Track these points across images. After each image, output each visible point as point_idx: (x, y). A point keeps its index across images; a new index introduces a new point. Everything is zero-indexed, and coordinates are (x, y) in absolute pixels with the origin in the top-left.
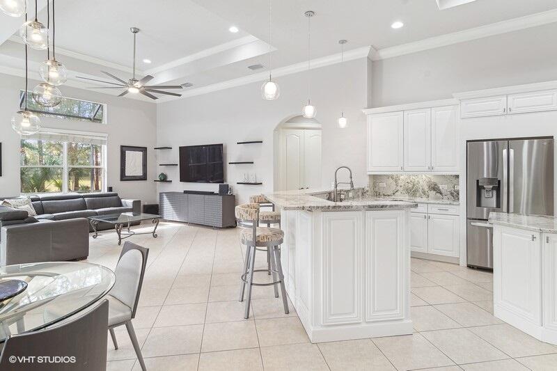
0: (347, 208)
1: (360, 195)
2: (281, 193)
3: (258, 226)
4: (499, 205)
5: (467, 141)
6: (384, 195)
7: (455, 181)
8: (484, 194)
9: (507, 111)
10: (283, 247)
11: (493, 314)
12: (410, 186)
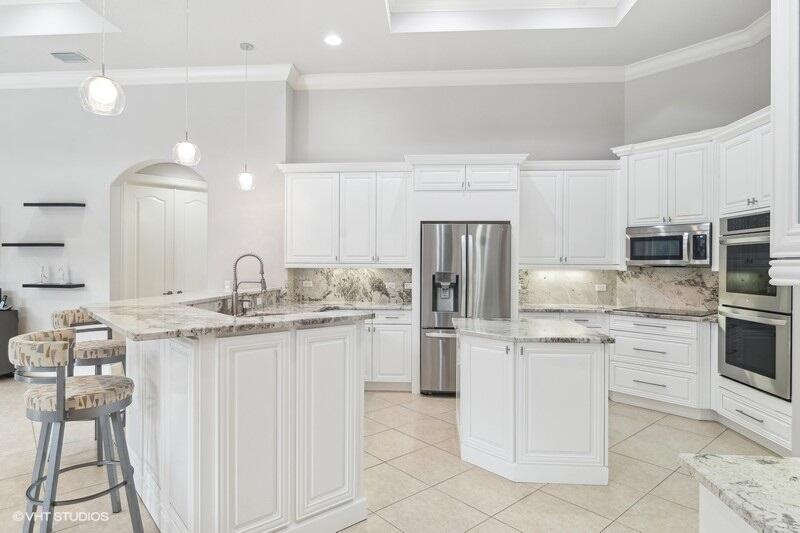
0: (266, 328)
1: (274, 301)
2: (126, 303)
3: (71, 374)
4: (456, 308)
5: (422, 222)
6: (310, 299)
7: (405, 277)
8: (441, 294)
9: (466, 186)
10: (131, 412)
11: (459, 457)
12: (347, 285)
